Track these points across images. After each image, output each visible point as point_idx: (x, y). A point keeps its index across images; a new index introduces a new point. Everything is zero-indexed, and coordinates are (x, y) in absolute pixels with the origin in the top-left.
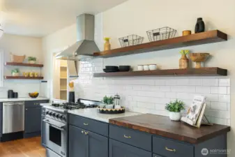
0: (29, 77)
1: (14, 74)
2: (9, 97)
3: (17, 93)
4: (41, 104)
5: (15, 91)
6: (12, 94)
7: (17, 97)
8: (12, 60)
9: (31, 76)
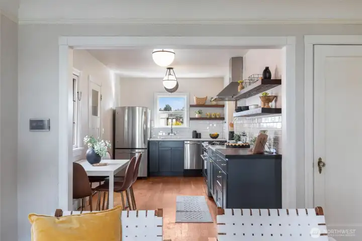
0: (210, 119)
1: (197, 116)
2: (193, 137)
3: (200, 134)
4: (203, 144)
5: (198, 132)
6: (197, 135)
7: (200, 138)
8: (195, 103)
9: (213, 117)
